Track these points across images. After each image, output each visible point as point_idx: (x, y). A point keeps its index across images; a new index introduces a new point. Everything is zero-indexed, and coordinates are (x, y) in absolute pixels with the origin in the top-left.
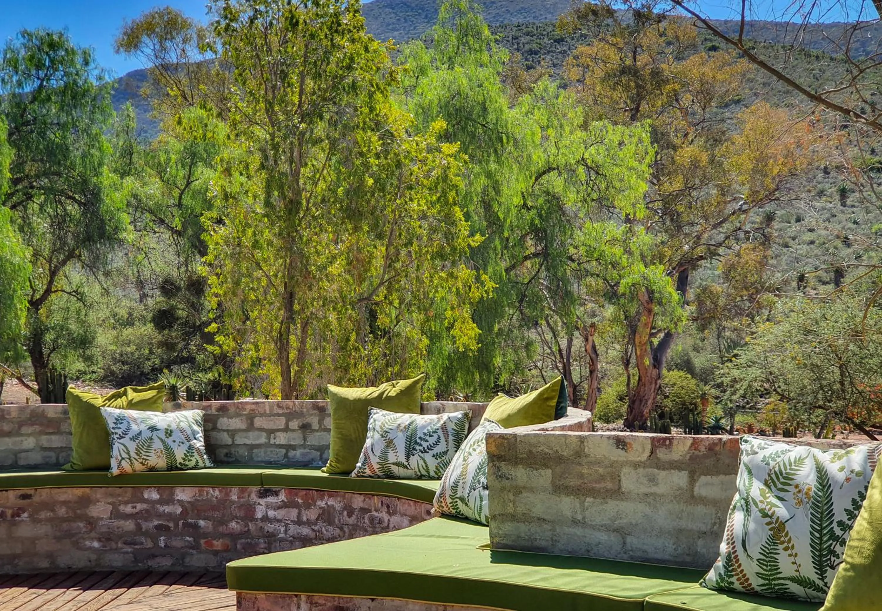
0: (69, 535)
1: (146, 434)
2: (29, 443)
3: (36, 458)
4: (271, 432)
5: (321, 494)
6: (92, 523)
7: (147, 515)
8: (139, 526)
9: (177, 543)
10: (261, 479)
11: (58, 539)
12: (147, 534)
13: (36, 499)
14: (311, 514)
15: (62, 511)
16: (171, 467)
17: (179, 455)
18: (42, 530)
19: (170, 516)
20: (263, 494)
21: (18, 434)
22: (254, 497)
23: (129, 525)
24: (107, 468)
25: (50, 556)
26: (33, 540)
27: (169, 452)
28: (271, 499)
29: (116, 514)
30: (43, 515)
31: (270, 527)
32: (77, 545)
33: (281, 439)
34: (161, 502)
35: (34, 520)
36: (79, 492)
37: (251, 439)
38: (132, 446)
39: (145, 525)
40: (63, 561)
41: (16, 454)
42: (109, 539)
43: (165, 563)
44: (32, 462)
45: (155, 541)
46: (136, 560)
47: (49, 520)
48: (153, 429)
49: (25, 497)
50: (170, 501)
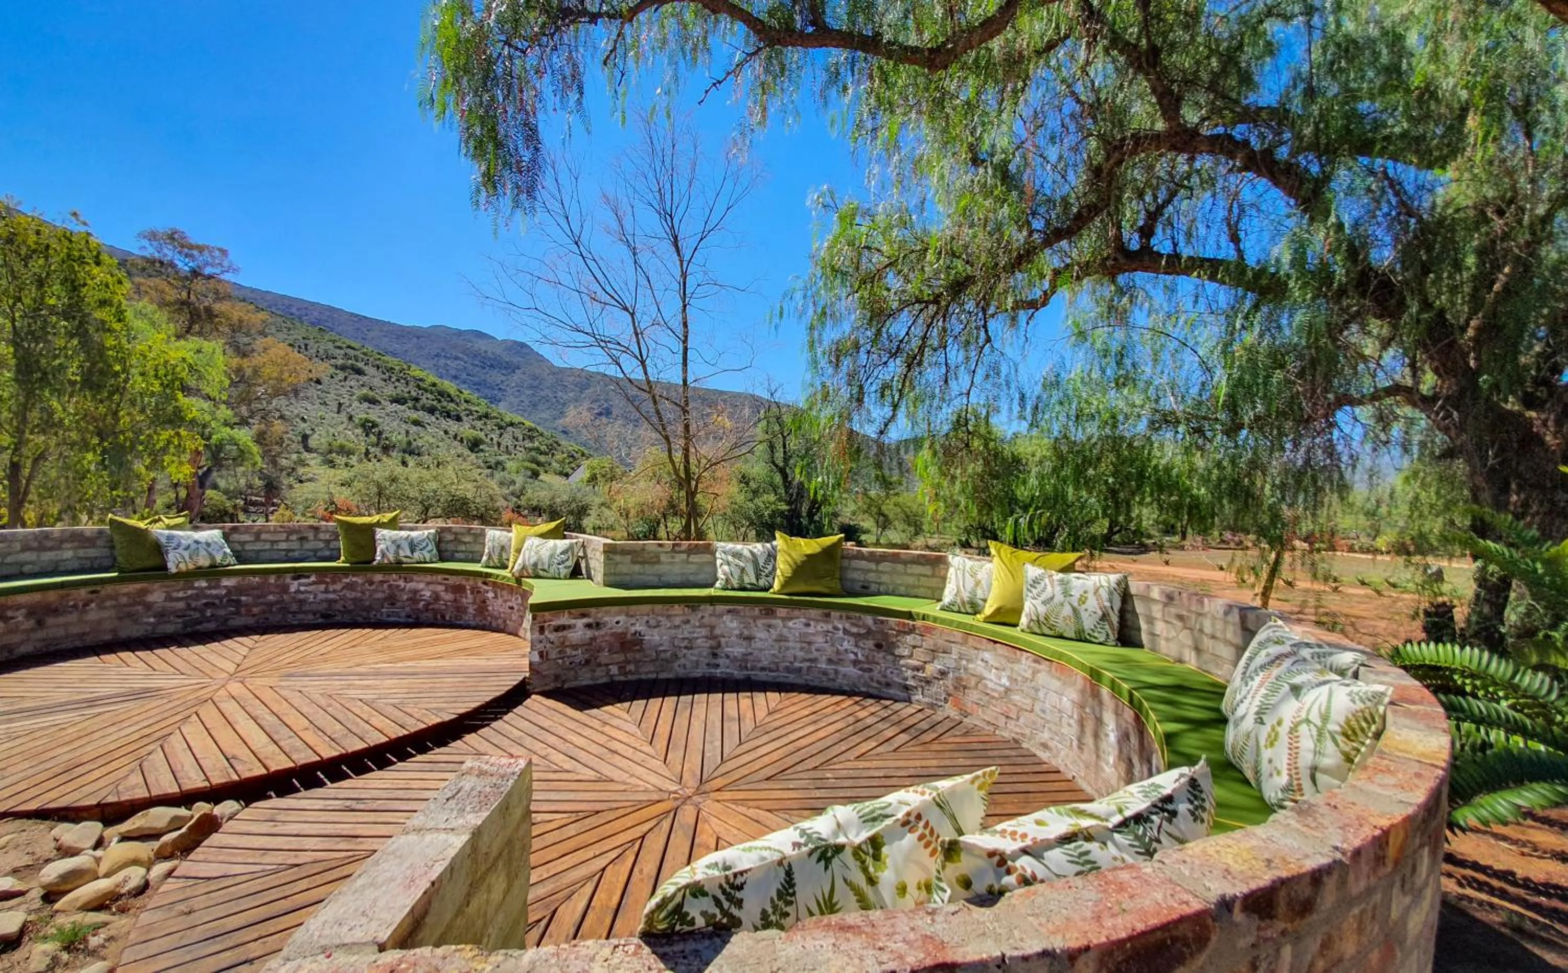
0: (130, 615)
1: (194, 546)
2: (68, 554)
3: (76, 565)
4: (273, 542)
5: (346, 576)
6: (148, 606)
7: (196, 597)
8: (188, 605)
9: (222, 612)
10: (295, 570)
11: (120, 619)
12: (195, 609)
13: (103, 593)
14: (338, 586)
15: (124, 600)
16: (211, 566)
17: (218, 559)
18: (106, 614)
19: (217, 597)
20: (295, 579)
21: (59, 548)
22: (288, 580)
23: (181, 605)
24: (164, 568)
25: (114, 631)
26: (100, 622)
27: (212, 557)
28: (303, 581)
29: (169, 598)
30: (108, 604)
31: (302, 596)
32: (136, 622)
33: (283, 546)
34: (209, 588)
35: (101, 607)
36: (138, 586)
37: (258, 546)
38: (186, 554)
39: (193, 604)
40: (123, 634)
41: (57, 562)
42: (163, 615)
43: (211, 626)
44: (70, 568)
45: (202, 612)
46: (185, 626)
47: (114, 607)
48: (197, 542)
49: (93, 592)
50: (218, 587)
